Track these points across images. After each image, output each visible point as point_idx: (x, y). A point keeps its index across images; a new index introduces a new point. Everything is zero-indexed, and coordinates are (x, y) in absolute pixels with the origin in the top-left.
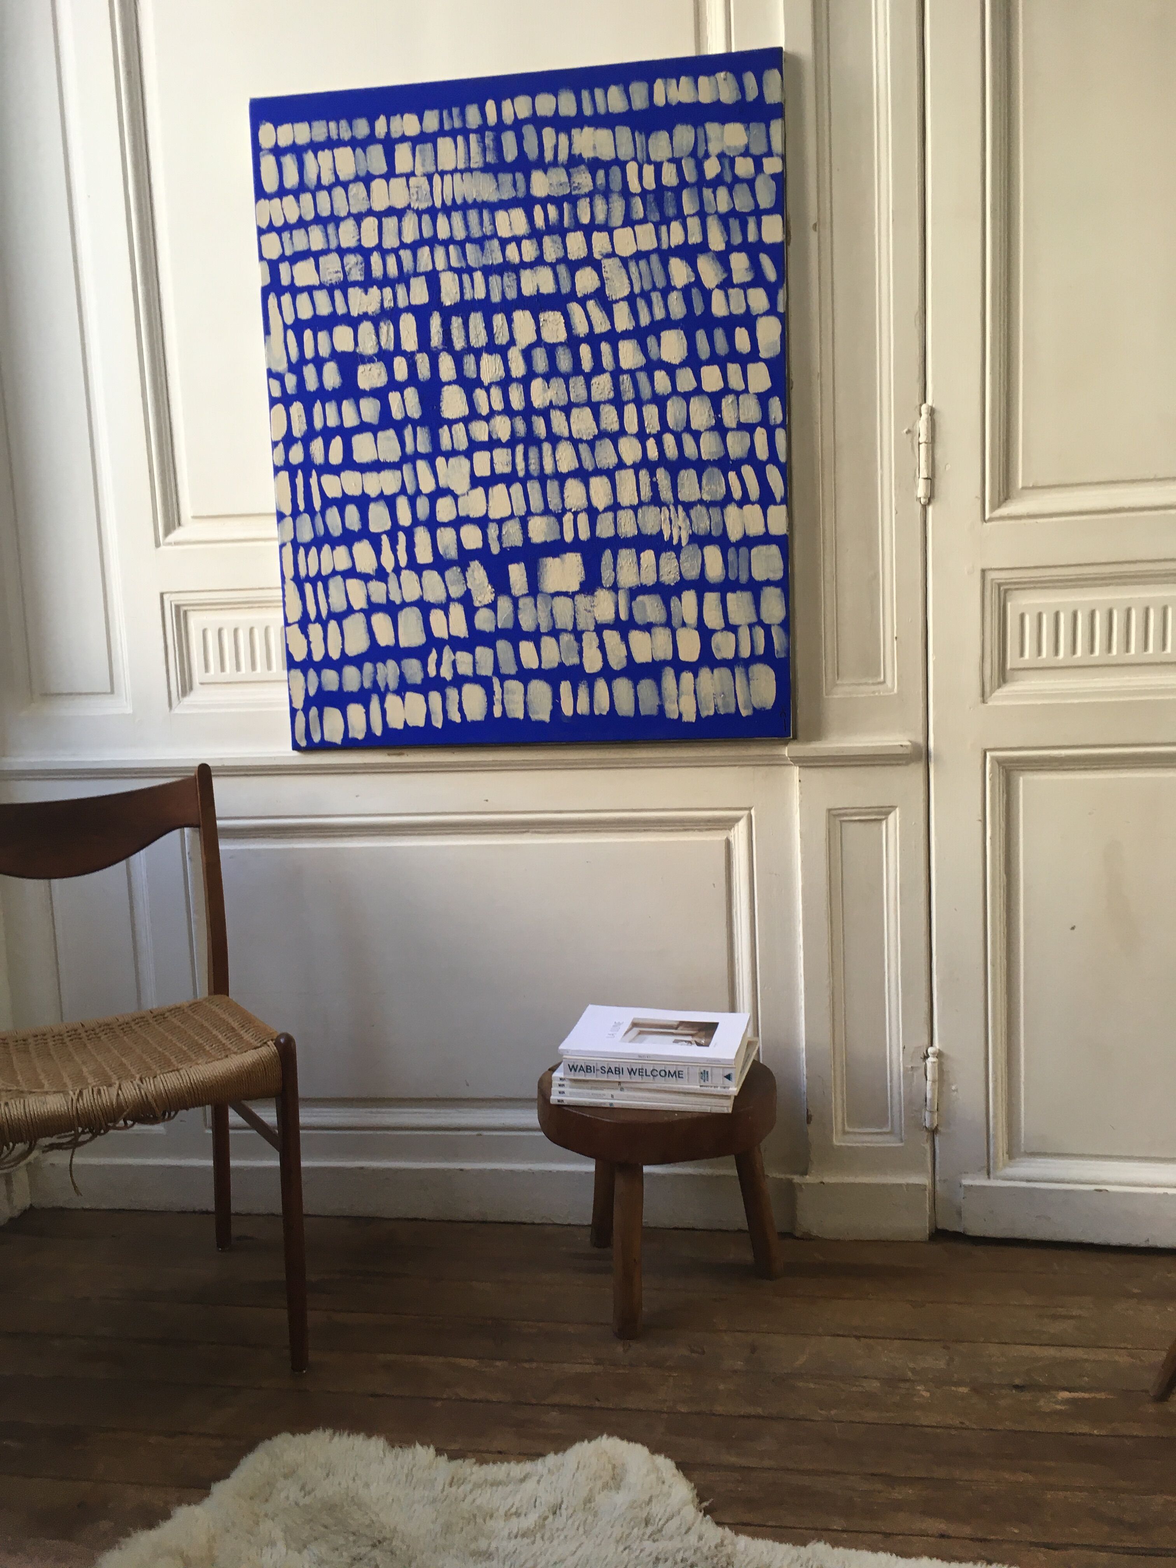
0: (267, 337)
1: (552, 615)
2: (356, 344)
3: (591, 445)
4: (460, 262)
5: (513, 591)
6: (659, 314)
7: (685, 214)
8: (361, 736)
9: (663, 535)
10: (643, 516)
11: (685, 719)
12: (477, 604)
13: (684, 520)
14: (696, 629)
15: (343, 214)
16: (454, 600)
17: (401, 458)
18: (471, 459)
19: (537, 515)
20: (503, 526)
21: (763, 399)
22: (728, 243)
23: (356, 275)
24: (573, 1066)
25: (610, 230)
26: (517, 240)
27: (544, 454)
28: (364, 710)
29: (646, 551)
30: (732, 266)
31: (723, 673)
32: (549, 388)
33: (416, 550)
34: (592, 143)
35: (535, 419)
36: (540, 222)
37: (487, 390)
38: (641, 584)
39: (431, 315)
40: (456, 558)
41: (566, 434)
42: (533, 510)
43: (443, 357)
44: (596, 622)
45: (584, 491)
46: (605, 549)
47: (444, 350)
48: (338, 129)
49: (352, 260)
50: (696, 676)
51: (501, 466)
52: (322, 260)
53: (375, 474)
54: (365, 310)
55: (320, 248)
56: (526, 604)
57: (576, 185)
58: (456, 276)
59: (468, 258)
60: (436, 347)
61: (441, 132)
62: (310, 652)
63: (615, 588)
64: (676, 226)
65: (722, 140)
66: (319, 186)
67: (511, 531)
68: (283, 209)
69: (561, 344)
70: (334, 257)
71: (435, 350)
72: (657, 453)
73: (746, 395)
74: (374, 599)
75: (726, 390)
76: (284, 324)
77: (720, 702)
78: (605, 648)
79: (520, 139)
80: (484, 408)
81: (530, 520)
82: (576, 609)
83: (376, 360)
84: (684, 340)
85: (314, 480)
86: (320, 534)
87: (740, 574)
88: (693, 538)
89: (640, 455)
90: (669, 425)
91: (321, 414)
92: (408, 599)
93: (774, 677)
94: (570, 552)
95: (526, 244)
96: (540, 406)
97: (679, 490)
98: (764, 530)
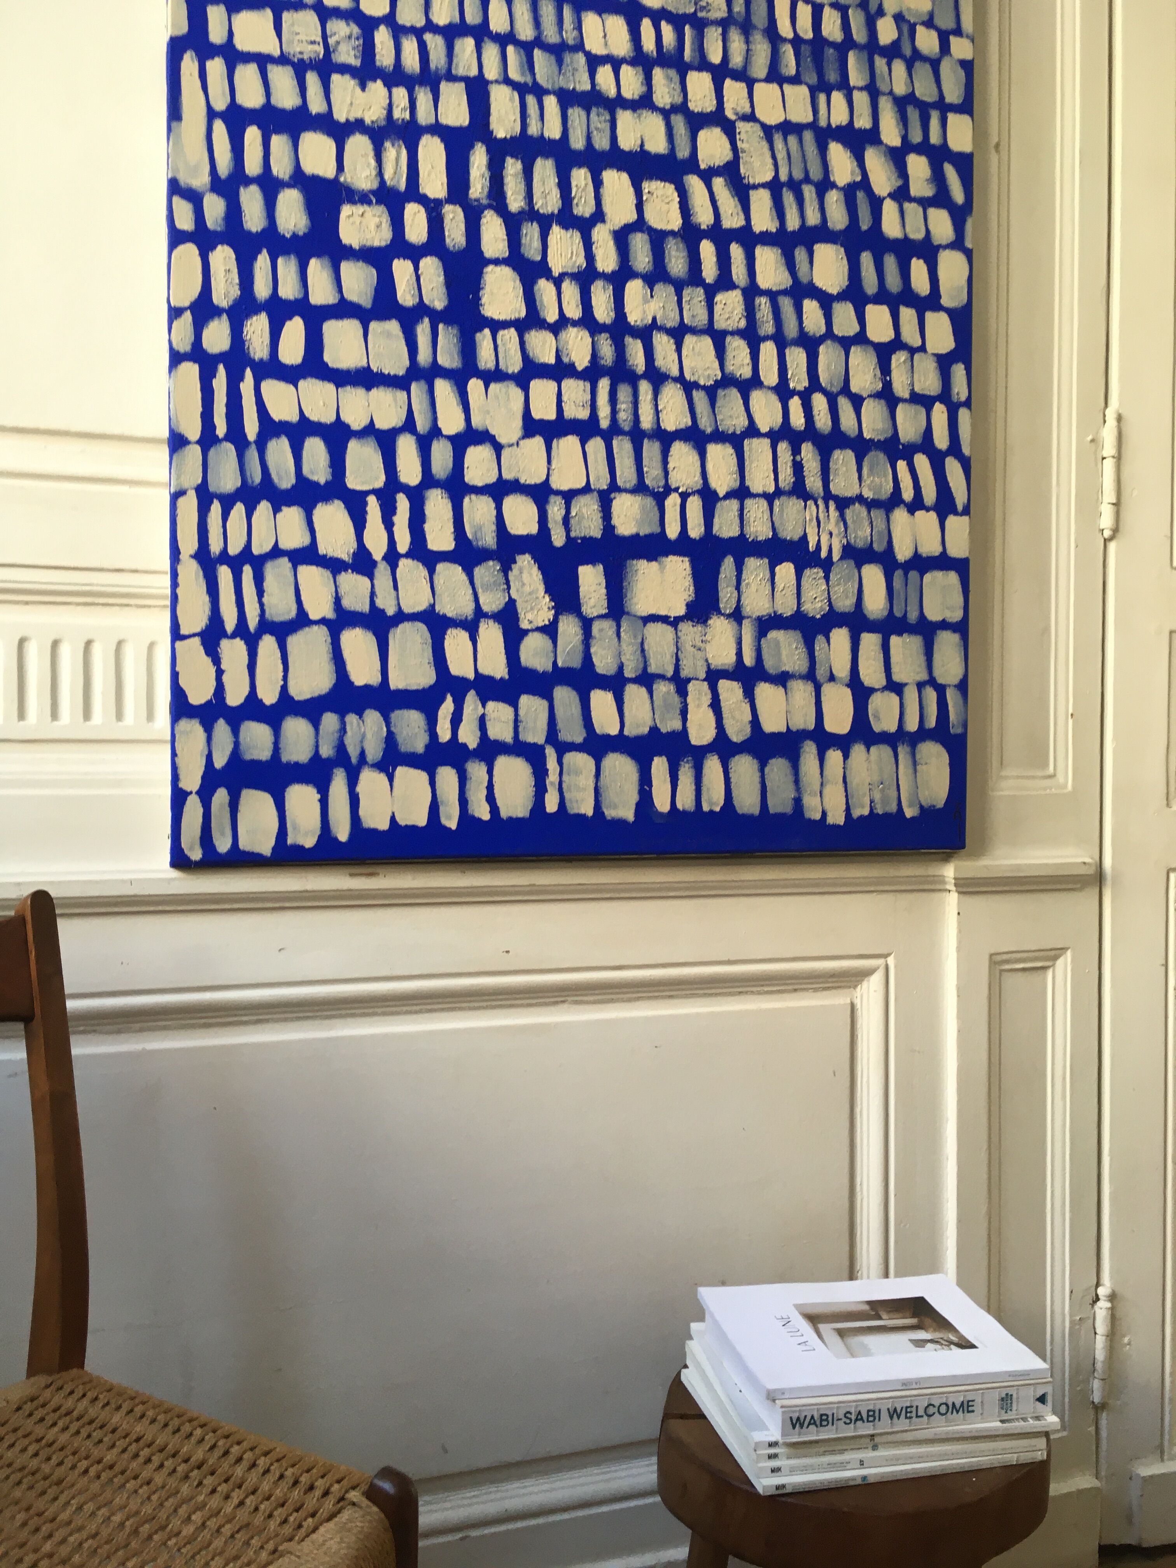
0: (174, 124)
1: (643, 650)
2: (340, 167)
3: (712, 392)
4: (523, 74)
5: (583, 609)
6: (813, 218)
7: (851, 85)
8: (309, 842)
9: (808, 543)
10: (781, 511)
11: (830, 820)
12: (524, 625)
13: (837, 524)
14: (848, 686)
16: (486, 616)
17: (408, 370)
18: (526, 389)
19: (626, 491)
20: (573, 502)
21: (944, 362)
22: (905, 138)
23: (347, 55)
24: (798, 1419)
25: (750, 83)
26: (615, 63)
27: (641, 398)
28: (319, 796)
29: (784, 564)
30: (909, 172)
31: (881, 752)
32: (652, 296)
33: (427, 527)
35: (628, 340)
36: (649, 44)
37: (558, 282)
38: (775, 612)
39: (472, 147)
41: (675, 372)
42: (620, 482)
43: (489, 219)
44: (709, 665)
45: (698, 464)
46: (724, 556)
47: (489, 207)
49: (340, 29)
50: (846, 756)
51: (573, 408)
52: (286, 15)
53: (360, 392)
54: (359, 115)
56: (603, 629)
57: (705, 4)
58: (516, 94)
59: (537, 70)
60: (476, 200)
62: (220, 689)
63: (737, 616)
64: (838, 97)
67: (584, 510)
69: (672, 233)
70: (310, 18)
71: (476, 203)
72: (803, 420)
73: (922, 354)
74: (348, 603)
75: (897, 344)
76: (210, 108)
77: (877, 796)
78: (720, 708)
80: (551, 311)
81: (615, 498)
82: (679, 644)
83: (374, 201)
84: (845, 262)
85: (247, 386)
86: (253, 482)
87: (908, 609)
88: (849, 551)
89: (779, 420)
90: (821, 380)
91: (267, 274)
92: (408, 608)
93: (948, 761)
94: (674, 554)
95: (626, 71)
96: (638, 323)
97: (831, 478)
98: (940, 549)
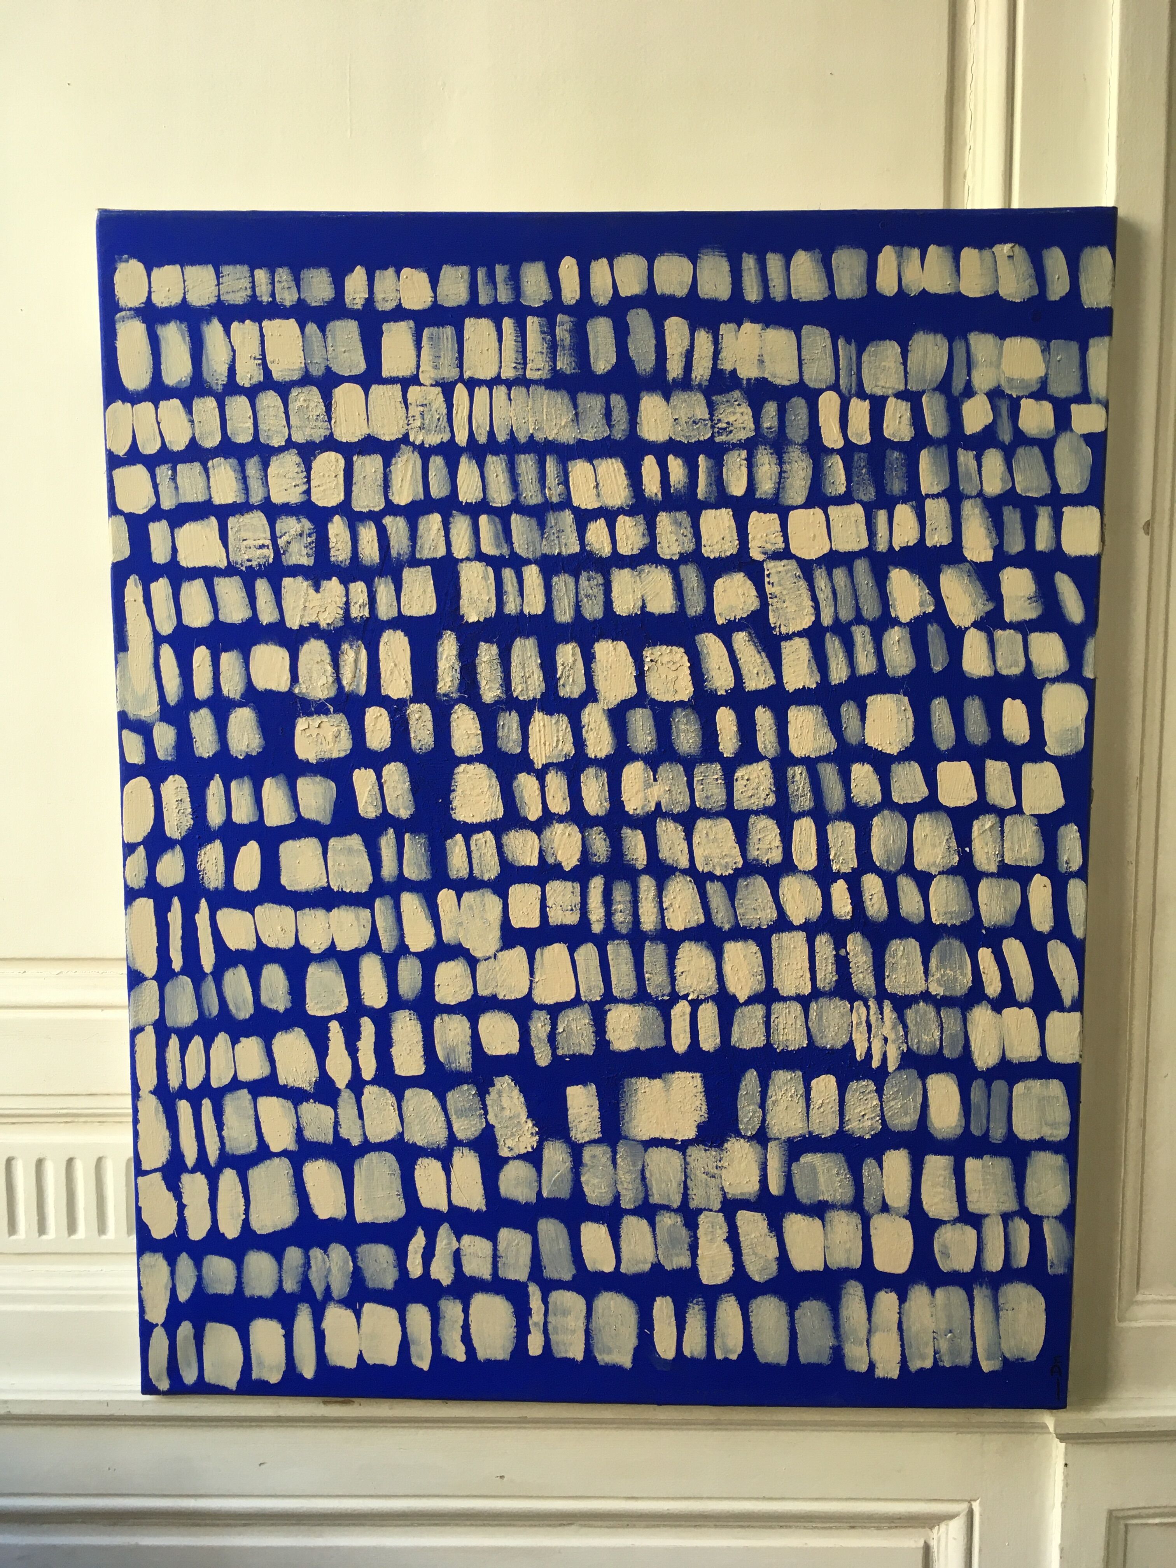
0: (121, 655)
1: (644, 1179)
2: (295, 678)
3: (730, 883)
4: (498, 546)
5: (572, 1134)
6: (866, 665)
7: (923, 494)
8: (274, 1378)
9: (854, 1051)
10: (820, 1016)
11: (880, 1373)
12: (504, 1152)
13: (894, 1027)
14: (906, 1217)
15: (278, 441)
16: (460, 1143)
17: (371, 886)
18: (504, 896)
19: (623, 1001)
20: (561, 1015)
21: (1049, 824)
22: (998, 550)
23: (300, 555)
25: (783, 512)
26: (610, 515)
27: (642, 895)
28: (283, 1332)
29: (823, 1077)
30: (1004, 591)
31: (950, 1295)
32: (655, 780)
33: (394, 1051)
34: (757, 352)
35: (627, 832)
36: (652, 486)
37: (541, 775)
38: (810, 1133)
39: (440, 636)
40: (470, 1069)
41: (684, 863)
42: (616, 992)
43: (460, 714)
44: (724, 1195)
45: (714, 965)
46: (745, 1070)
47: (460, 700)
48: (273, 283)
49: (290, 527)
50: (902, 1299)
51: (560, 912)
52: (232, 521)
53: (320, 913)
54: (313, 619)
55: (230, 502)
56: (595, 1156)
57: (724, 425)
58: (490, 569)
59: (515, 539)
60: (445, 695)
61: (473, 309)
62: (182, 1223)
63: (761, 1137)
64: (904, 513)
65: (999, 366)
66: (232, 387)
67: (573, 1026)
68: (158, 423)
69: (681, 704)
70: (258, 519)
71: (444, 699)
72: (849, 908)
73: (1017, 817)
74: (310, 1134)
75: (982, 806)
76: (156, 634)
77: (944, 1346)
78: (739, 1243)
79: (622, 333)
80: (533, 808)
81: (610, 1010)
82: (688, 1171)
83: (332, 710)
84: (910, 713)
85: (202, 918)
86: (210, 1015)
87: (991, 1126)
88: (909, 1059)
89: (818, 908)
90: (875, 859)
91: (220, 799)
92: (375, 1137)
93: (1044, 1306)
94: (682, 1070)
95: (624, 524)
96: (638, 812)
97: (887, 974)
98: (1038, 1053)
